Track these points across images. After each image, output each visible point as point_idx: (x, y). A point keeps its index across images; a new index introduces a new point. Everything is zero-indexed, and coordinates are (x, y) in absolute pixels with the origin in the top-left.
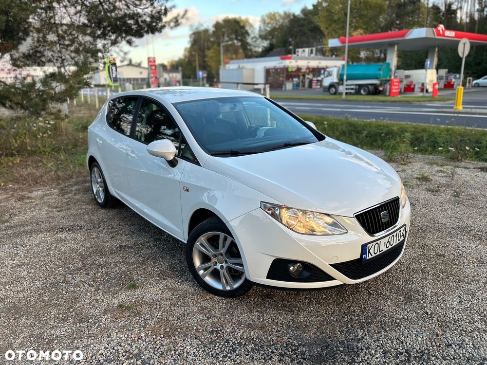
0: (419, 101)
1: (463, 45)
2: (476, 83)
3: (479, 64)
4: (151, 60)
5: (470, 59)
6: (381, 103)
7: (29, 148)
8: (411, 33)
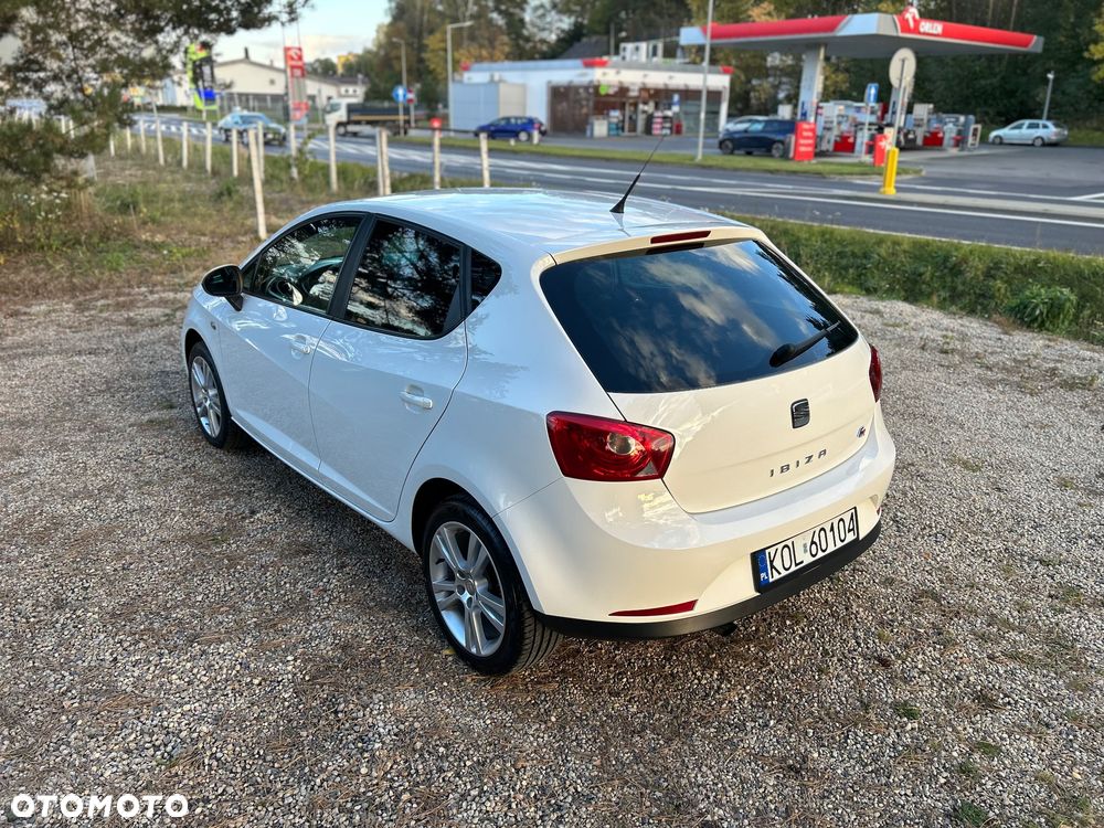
0: (841, 174)
1: (900, 63)
2: (996, 137)
3: (1011, 94)
4: (292, 53)
6: (769, 175)
7: (20, 240)
8: (847, 23)
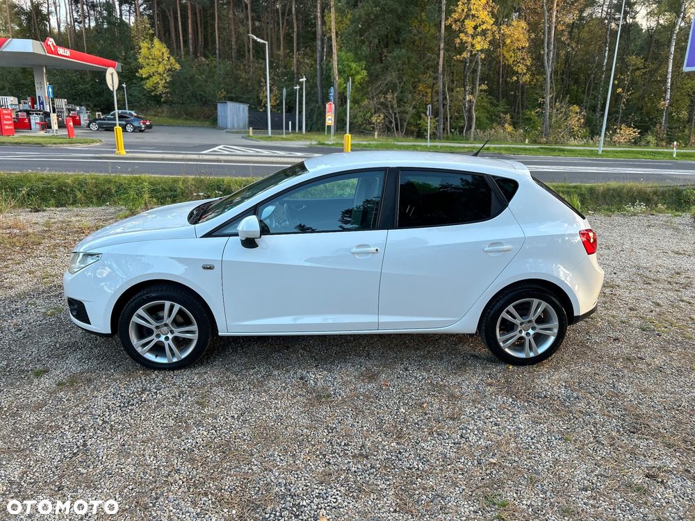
0: (55, 144)
1: (110, 76)
5: (87, 86)
8: (9, 43)
